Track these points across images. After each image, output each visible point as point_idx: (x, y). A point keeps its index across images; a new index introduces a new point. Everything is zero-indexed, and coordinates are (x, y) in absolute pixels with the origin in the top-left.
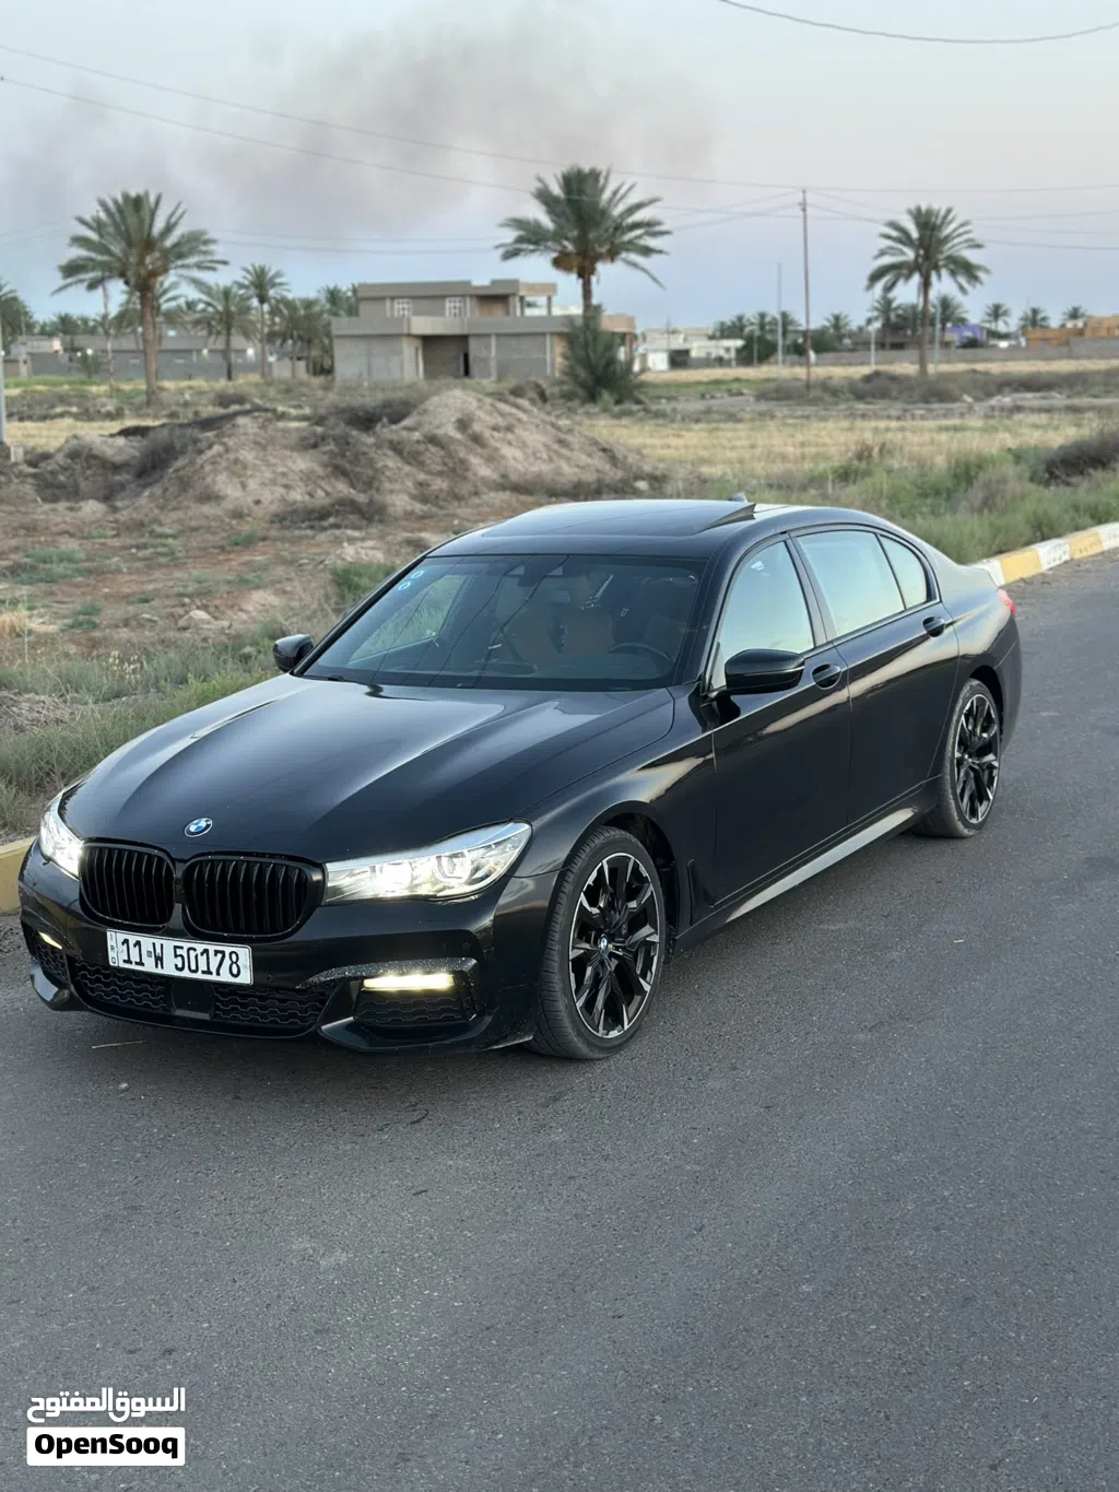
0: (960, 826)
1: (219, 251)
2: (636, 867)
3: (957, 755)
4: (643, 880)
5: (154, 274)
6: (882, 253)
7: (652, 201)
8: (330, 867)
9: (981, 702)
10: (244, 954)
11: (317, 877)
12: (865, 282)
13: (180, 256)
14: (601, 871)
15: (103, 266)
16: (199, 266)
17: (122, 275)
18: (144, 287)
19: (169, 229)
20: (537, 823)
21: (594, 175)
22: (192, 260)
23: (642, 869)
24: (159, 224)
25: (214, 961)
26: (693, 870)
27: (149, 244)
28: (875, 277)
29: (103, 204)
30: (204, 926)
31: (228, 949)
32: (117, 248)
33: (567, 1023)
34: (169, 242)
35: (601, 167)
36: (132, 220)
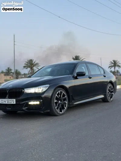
0: (109, 100)
1: (39, 65)
2: (64, 93)
3: (108, 91)
4: (65, 95)
5: (33, 67)
6: (110, 65)
7: (85, 59)
8: (25, 89)
9: (111, 86)
10: (15, 100)
11: (23, 91)
12: (108, 68)
13: (35, 65)
14: (59, 92)
15: (28, 66)
16: (38, 66)
17: (30, 67)
18: (32, 68)
19: (34, 63)
20: (50, 85)
21: (78, 56)
22: (37, 66)
23: (65, 93)
24: (33, 62)
25: (11, 101)
26: (72, 95)
27: (32, 64)
28: (109, 67)
29: (28, 60)
30: (10, 97)
31: (13, 100)
32: (29, 65)
33: (54, 110)
34: (34, 64)
35: (79, 55)
36: (31, 62)
